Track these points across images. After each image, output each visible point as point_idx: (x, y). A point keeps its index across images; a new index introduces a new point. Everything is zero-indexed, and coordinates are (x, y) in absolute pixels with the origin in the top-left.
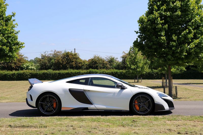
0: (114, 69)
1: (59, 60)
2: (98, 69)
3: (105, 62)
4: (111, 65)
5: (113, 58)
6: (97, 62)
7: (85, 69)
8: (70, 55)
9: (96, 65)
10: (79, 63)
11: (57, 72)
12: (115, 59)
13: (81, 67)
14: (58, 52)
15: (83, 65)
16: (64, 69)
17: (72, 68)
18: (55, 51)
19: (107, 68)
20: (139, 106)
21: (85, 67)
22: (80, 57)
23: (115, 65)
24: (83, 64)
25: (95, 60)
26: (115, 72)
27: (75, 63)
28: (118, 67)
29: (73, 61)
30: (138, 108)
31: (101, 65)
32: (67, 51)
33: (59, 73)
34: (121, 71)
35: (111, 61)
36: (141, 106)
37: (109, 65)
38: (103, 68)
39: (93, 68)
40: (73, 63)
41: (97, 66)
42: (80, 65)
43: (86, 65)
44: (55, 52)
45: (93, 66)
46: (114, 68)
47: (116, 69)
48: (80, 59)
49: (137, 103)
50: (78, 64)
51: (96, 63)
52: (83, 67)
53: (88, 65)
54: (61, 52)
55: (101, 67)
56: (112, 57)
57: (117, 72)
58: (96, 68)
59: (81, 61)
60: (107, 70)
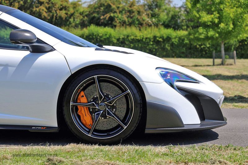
0: (162, 28)
2: (115, 26)
3: (136, 6)
4: (153, 16)
6: (114, 6)
9: (108, 16)
10: (61, 9)
13: (67, 20)
15: (72, 15)
19: (141, 25)
21: (78, 21)
23: (164, 16)
24: (71, 11)
26: (162, 37)
31: (125, 18)
34: (181, 33)
35: (155, 4)
37: (148, 15)
38: (130, 24)
39: (98, 23)
40: (42, 7)
41: (112, 19)
42: (63, 13)
43: (81, 14)
45: (99, 18)
46: (163, 25)
47: (167, 26)
50: (58, 12)
51: (108, 8)
52: (71, 20)
53: (86, 16)
57: (168, 39)
58: (110, 23)
59: (65, 4)
60: (140, 30)
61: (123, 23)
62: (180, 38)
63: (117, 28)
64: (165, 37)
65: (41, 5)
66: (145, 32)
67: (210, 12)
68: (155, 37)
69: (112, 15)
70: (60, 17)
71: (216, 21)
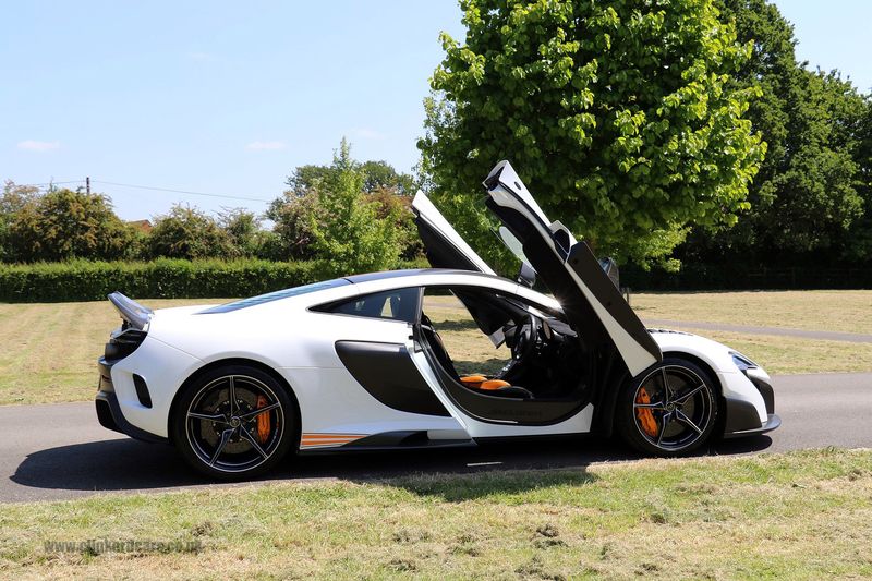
0: (255, 259)
1: (29, 220)
2: (192, 257)
3: (217, 231)
4: (239, 242)
5: (249, 218)
6: (187, 231)
7: (137, 258)
8: (73, 202)
9: (181, 243)
10: (115, 236)
11: (24, 269)
12: (254, 219)
13: (122, 251)
14: (24, 190)
15: (130, 243)
16: (53, 260)
17: (84, 252)
18: (10, 184)
19: (225, 255)
20: (658, 415)
21: (138, 251)
22: (114, 210)
23: (253, 241)
24: (129, 237)
25: (177, 224)
26: (256, 270)
27: (96, 235)
28: (269, 251)
29: (86, 229)
30: (652, 424)
31: (202, 244)
32: (61, 187)
33: (31, 276)
34: (281, 265)
35: (241, 227)
36: (665, 412)
37: (234, 242)
38: (212, 254)
39: (168, 254)
40: (88, 234)
41: (185, 248)
42: (117, 241)
43: (142, 241)
44: (11, 191)
45: (168, 247)
46: (255, 254)
47: (260, 257)
48: (116, 218)
49: (646, 399)
50: (111, 239)
51: (180, 233)
52: (130, 250)
53: (149, 244)
54: (34, 189)
55: (202, 252)
56: (246, 212)
57: (265, 272)
58: (183, 253)
59: (120, 228)
60: (226, 261)
61: (201, 253)
62: (279, 271)
63: (195, 260)
64: (260, 270)
65: (87, 231)
66: (233, 264)
67: (342, 241)
68: (247, 271)
69: (187, 242)
70: (114, 246)
71: (352, 251)
